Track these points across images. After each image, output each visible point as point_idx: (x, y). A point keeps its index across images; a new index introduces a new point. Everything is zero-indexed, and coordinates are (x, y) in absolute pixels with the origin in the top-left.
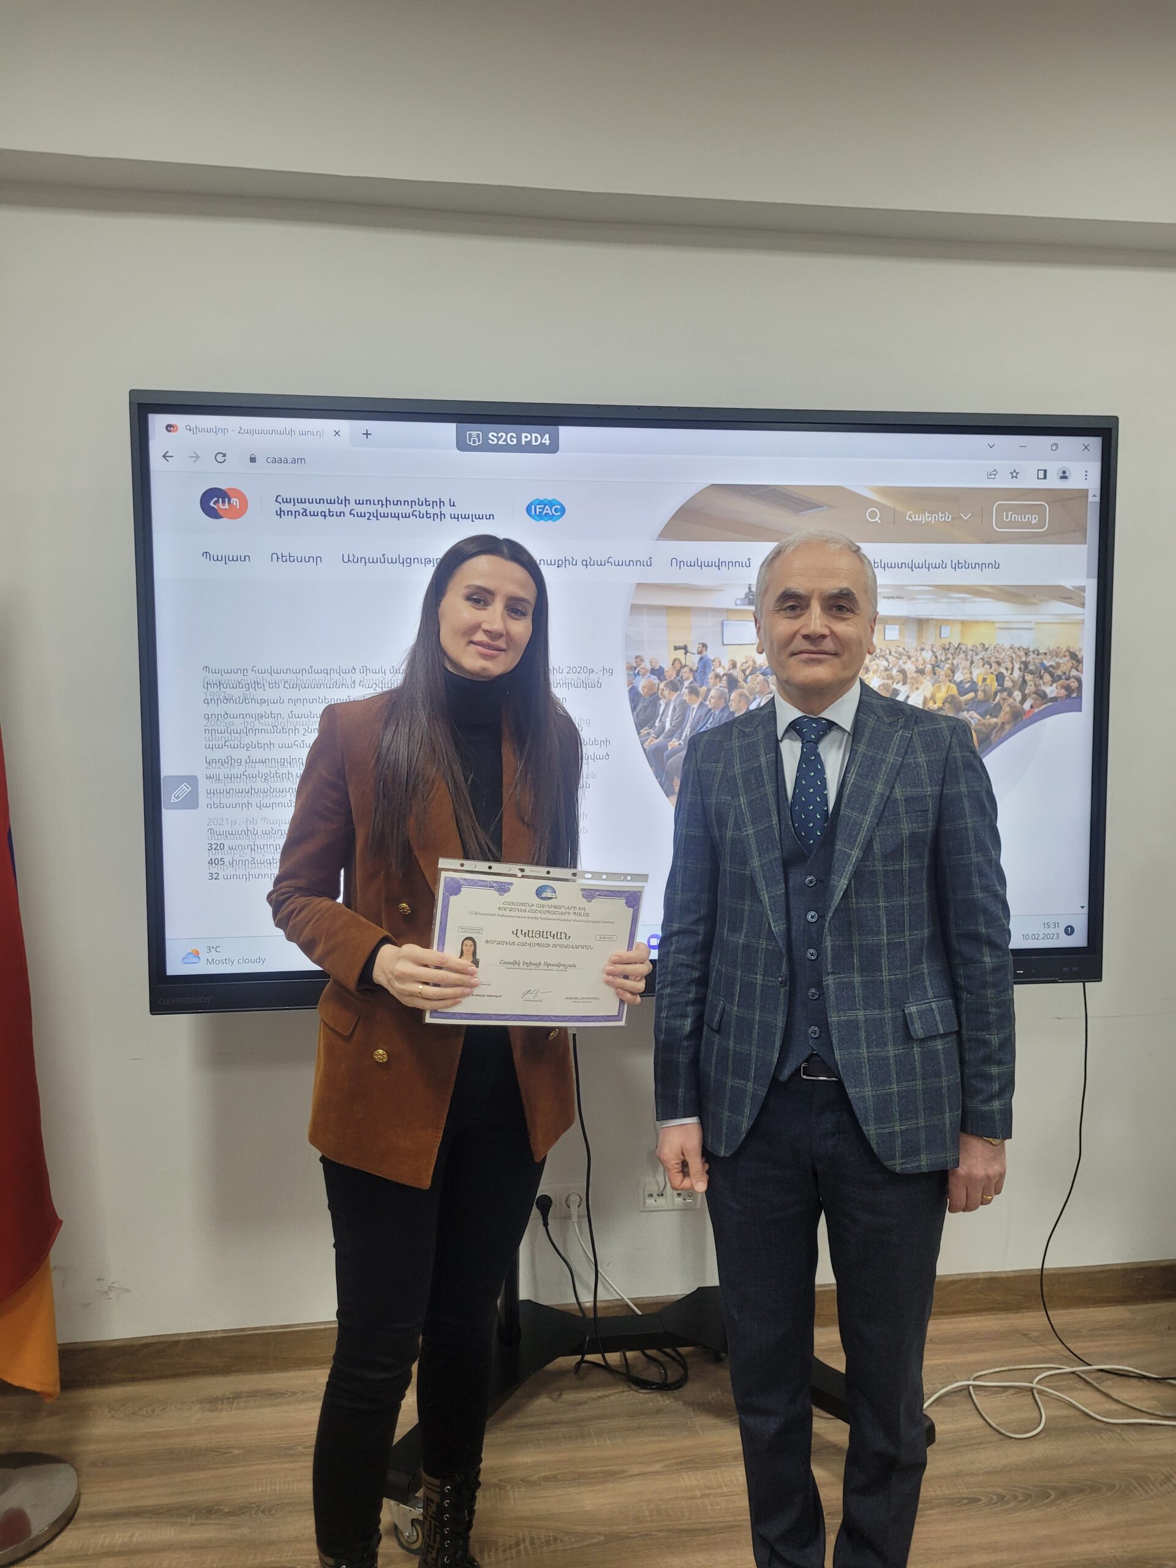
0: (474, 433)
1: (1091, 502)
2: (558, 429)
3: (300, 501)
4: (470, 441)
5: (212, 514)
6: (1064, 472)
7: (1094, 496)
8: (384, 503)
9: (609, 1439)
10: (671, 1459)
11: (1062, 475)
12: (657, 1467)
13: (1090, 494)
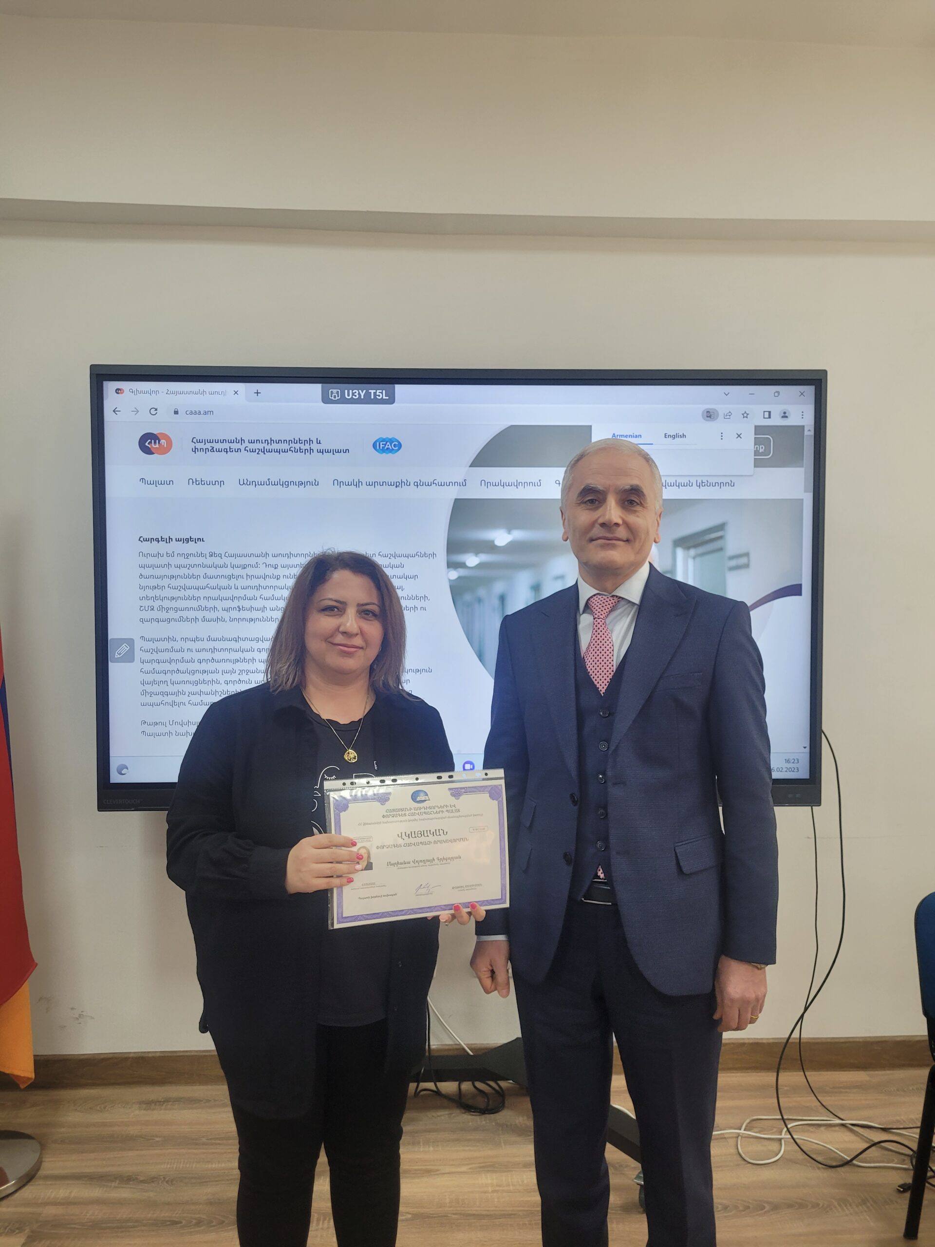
0: (334, 391)
1: (806, 435)
2: (394, 387)
3: (209, 441)
4: (331, 397)
5: (148, 451)
6: (785, 413)
7: (809, 430)
8: (269, 442)
9: (433, 1147)
10: (476, 1164)
11: (783, 415)
12: (464, 1169)
13: (806, 429)
